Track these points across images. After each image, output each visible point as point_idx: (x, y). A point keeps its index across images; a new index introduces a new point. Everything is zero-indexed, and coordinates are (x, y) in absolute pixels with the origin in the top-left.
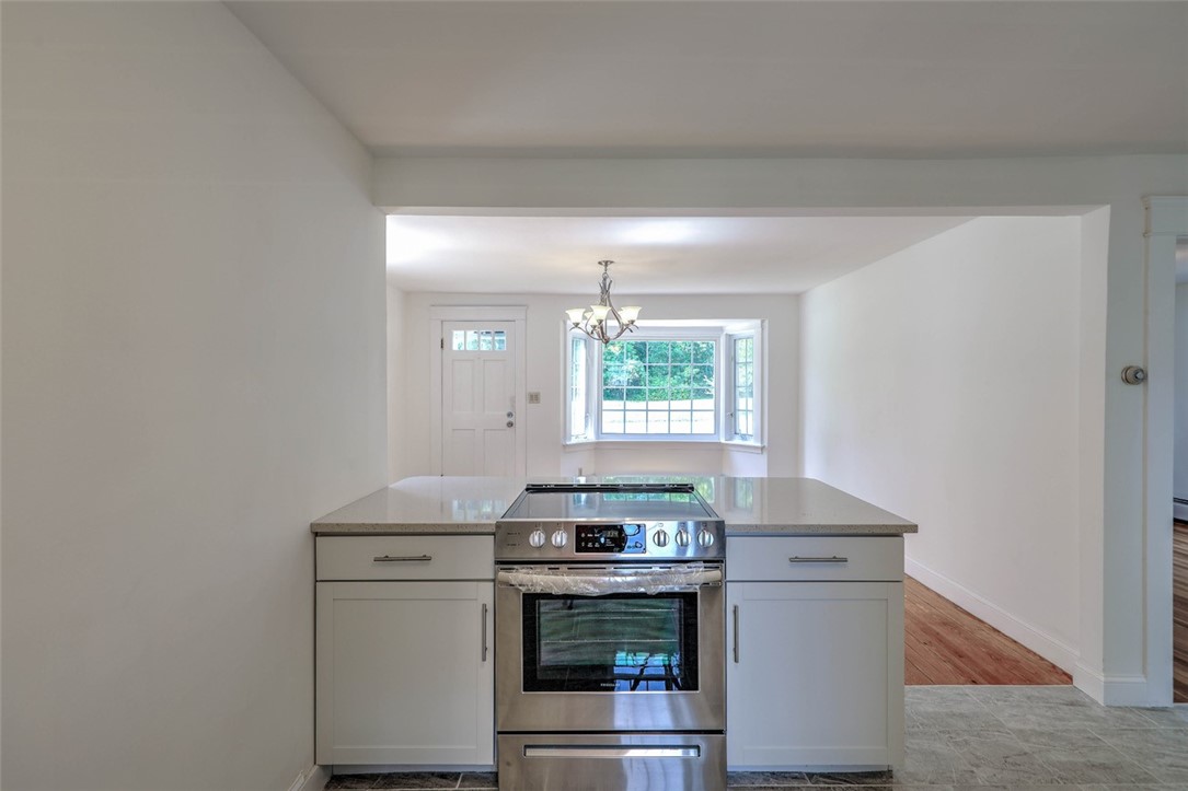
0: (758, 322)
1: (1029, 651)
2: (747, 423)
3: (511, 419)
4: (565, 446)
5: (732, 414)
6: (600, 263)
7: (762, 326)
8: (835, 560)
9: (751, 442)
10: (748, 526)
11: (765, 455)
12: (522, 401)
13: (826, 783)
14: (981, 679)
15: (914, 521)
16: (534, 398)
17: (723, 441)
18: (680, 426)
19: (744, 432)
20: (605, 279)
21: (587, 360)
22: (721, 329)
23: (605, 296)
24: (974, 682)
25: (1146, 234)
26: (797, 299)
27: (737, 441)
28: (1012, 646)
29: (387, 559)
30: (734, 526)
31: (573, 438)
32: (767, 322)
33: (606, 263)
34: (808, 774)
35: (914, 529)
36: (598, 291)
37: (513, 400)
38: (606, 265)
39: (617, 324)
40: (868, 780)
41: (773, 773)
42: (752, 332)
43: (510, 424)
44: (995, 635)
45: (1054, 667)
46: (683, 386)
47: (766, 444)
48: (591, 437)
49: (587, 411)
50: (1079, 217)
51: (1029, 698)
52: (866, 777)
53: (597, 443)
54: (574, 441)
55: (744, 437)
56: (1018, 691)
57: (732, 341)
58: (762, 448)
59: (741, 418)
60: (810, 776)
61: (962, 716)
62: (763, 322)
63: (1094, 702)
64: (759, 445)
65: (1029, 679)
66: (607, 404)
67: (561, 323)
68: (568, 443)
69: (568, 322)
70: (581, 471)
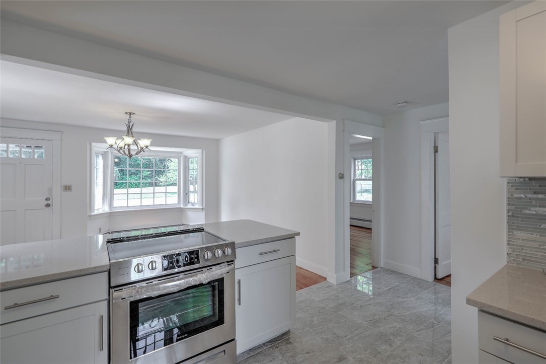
1: (312, 273)
2: (194, 198)
4: (90, 216)
5: (187, 194)
6: (126, 113)
7: (202, 153)
8: (275, 251)
9: (197, 206)
10: (244, 242)
11: (204, 212)
13: (270, 345)
14: (303, 287)
15: (298, 231)
16: (68, 188)
17: (182, 207)
18: (160, 201)
19: (193, 202)
20: (129, 122)
21: (104, 166)
22: (181, 153)
23: (130, 131)
24: (302, 288)
25: (343, 131)
26: (217, 142)
27: (190, 206)
28: (307, 272)
29: (16, 306)
30: (238, 243)
31: (95, 211)
32: (204, 151)
33: (130, 114)
34: (263, 344)
35: (298, 234)
36: (125, 129)
37: (50, 190)
38: (130, 115)
39: (136, 148)
40: (283, 337)
41: (250, 350)
42: (197, 155)
43: (48, 205)
44: (301, 270)
45: (320, 276)
46: (142, 181)
47: (204, 207)
48: (107, 209)
49: (104, 195)
50: (327, 123)
51: (318, 289)
52: (283, 336)
53: (110, 213)
54: (96, 212)
55: (193, 204)
56: (314, 287)
57: (186, 159)
58: (202, 209)
59: (191, 195)
60: (264, 344)
61: (302, 301)
62: (202, 151)
63: (333, 284)
64: (201, 207)
65: (316, 282)
66: (116, 191)
67: (88, 144)
68: (92, 214)
69: (93, 143)
70: (100, 229)
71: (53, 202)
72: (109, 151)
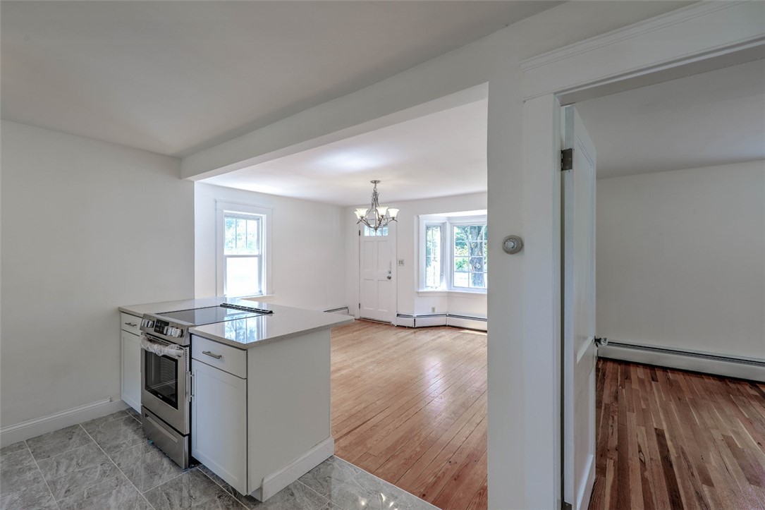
3: (390, 275)
4: (418, 293)
6: (372, 182)
12: (395, 264)
38: (376, 183)
48: (444, 288)
49: (442, 272)
53: (449, 292)
54: (427, 290)
67: (415, 218)
68: (420, 291)
69: (420, 216)
70: (433, 309)
71: (393, 275)
72: (448, 223)
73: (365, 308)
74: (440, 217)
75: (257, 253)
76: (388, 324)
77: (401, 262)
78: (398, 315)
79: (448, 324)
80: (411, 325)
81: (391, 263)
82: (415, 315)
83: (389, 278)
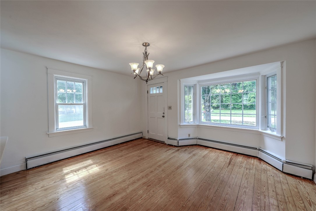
0: (279, 64)
3: (164, 115)
5: (266, 116)
7: (282, 67)
9: (275, 133)
12: (166, 109)
17: (260, 130)
22: (259, 73)
27: (269, 132)
33: (146, 44)
38: (146, 46)
47: (284, 135)
53: (198, 125)
55: (272, 129)
58: (282, 138)
62: (282, 63)
64: (279, 135)
67: (178, 81)
68: (181, 124)
69: (181, 80)
70: (189, 135)
71: (165, 115)
72: (197, 84)
73: (151, 133)
74: (192, 80)
75: (82, 103)
76: (163, 143)
77: (170, 108)
78: (168, 138)
79: (198, 144)
80: (176, 144)
81: (164, 108)
82: (178, 139)
83: (163, 117)
